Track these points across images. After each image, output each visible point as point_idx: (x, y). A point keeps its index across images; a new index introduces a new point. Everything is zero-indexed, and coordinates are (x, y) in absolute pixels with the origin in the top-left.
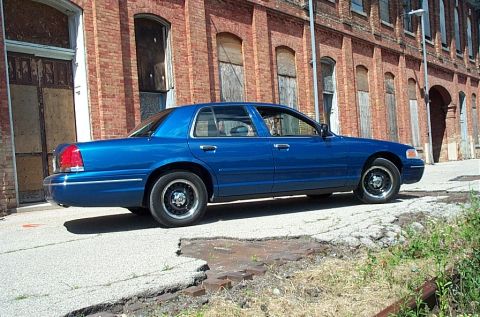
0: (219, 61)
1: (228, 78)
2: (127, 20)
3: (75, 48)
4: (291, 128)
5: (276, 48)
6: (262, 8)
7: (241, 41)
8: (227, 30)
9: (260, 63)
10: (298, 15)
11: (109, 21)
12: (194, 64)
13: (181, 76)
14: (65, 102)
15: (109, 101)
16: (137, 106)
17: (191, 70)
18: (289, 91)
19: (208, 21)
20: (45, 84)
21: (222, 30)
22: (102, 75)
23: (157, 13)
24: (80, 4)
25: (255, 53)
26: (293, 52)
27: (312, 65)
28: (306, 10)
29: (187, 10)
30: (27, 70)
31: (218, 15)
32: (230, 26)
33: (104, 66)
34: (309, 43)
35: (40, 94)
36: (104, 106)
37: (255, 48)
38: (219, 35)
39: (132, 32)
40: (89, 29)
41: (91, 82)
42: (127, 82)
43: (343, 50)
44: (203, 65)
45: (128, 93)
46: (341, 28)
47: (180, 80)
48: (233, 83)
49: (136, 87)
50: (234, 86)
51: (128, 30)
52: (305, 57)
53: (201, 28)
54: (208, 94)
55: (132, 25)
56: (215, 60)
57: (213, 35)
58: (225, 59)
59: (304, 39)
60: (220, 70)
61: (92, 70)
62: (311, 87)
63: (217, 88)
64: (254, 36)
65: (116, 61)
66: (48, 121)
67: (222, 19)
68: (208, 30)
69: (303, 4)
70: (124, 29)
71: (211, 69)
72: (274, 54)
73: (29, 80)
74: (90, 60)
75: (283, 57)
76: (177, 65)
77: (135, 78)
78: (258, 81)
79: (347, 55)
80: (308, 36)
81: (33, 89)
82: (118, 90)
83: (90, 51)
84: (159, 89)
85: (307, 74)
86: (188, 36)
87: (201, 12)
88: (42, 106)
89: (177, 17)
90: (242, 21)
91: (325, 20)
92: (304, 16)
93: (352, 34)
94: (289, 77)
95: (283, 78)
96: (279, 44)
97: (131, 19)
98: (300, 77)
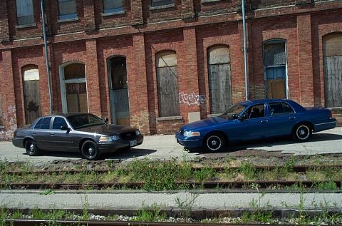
0: (157, 68)
1: (164, 75)
2: (103, 62)
3: (85, 78)
5: (207, 48)
6: (190, 28)
7: (175, 52)
8: (164, 48)
10: (230, 19)
11: (93, 66)
16: (108, 98)
19: (150, 48)
21: (159, 50)
24: (84, 62)
26: (228, 46)
27: (244, 52)
31: (157, 43)
32: (166, 46)
35: (78, 96)
36: (91, 100)
38: (157, 53)
39: (106, 66)
42: (102, 88)
43: (298, 28)
44: (143, 73)
45: (103, 94)
46: (293, 10)
47: (131, 83)
48: (169, 77)
51: (103, 66)
53: (142, 54)
54: (146, 88)
55: (105, 63)
56: (154, 68)
57: (153, 54)
58: (163, 65)
59: (239, 34)
63: (155, 82)
67: (159, 44)
69: (237, 9)
71: (151, 73)
72: (205, 52)
73: (75, 92)
74: (87, 82)
75: (215, 52)
77: (107, 86)
81: (76, 95)
82: (96, 93)
84: (124, 87)
88: (79, 101)
89: (129, 52)
90: (176, 40)
91: (268, 11)
92: (238, 17)
93: (314, 9)
94: (222, 64)
95: (215, 66)
96: (211, 44)
97: (105, 61)
98: (234, 62)
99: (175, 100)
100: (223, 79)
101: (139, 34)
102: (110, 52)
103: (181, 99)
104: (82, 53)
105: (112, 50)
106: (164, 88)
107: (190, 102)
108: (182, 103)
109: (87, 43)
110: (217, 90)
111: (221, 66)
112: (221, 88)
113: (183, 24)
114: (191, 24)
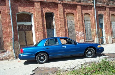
0: (67, 20)
1: (70, 24)
2: (43, 14)
3: (32, 22)
4: (89, 34)
5: (84, 14)
6: (79, 5)
7: (73, 14)
8: (69, 12)
9: (79, 19)
10: (90, 5)
11: (39, 16)
12: (60, 22)
13: (57, 25)
14: (31, 34)
15: (39, 33)
16: (46, 33)
17: (59, 23)
18: (88, 24)
19: (64, 11)
20: (26, 30)
22: (38, 28)
23: (51, 11)
24: (32, 13)
25: (78, 16)
26: (89, 14)
27: (95, 17)
28: (93, 3)
29: (58, 9)
30: (22, 28)
31: (67, 9)
32: (70, 11)
33: (38, 26)
34: (94, 11)
35: (25, 33)
36: (38, 34)
37: (77, 15)
38: (67, 14)
39: (45, 17)
40: (35, 18)
41: (35, 29)
42: (43, 28)
43: (106, 11)
44: (63, 22)
45: (44, 31)
46: (105, 5)
47: (57, 26)
48: (71, 25)
49: (46, 29)
50: (72, 25)
51: (43, 17)
52: (93, 15)
53: (62, 13)
54: (64, 28)
55: (44, 15)
56: (66, 20)
57: (65, 14)
58: (69, 19)
59: (93, 10)
60: (67, 22)
61: (35, 27)
62: (95, 23)
63: (67, 26)
64: (77, 12)
65: (41, 24)
66: (27, 38)
67: (68, 10)
68: (64, 13)
69: (92, 1)
70: (43, 16)
71: (65, 22)
72: (83, 16)
73: (23, 30)
74: (35, 24)
75: (86, 16)
76: (56, 23)
77: (46, 27)
78: (78, 23)
79: (107, 12)
80: (94, 10)
81: (24, 32)
82: (41, 30)
83: (35, 23)
84: (52, 28)
85: (94, 20)
86: (59, 15)
87: (62, 9)
88: (25, 35)
89: (56, 11)
90: (73, 9)
91: (100, 4)
92: (92, 5)
93: (109, 6)
94: (88, 21)
95: (86, 21)
96: (85, 13)
97: (44, 14)
98: (92, 20)
99: (74, 35)
100: (89, 27)
101: (60, 3)
102: (47, 10)
103: (77, 34)
104: (31, 8)
105: (47, 9)
106: (70, 29)
107: (80, 35)
108: (77, 36)
109: (35, 3)
110: (87, 31)
111: (88, 22)
112: (88, 30)
113: (77, 3)
114: (79, 4)
